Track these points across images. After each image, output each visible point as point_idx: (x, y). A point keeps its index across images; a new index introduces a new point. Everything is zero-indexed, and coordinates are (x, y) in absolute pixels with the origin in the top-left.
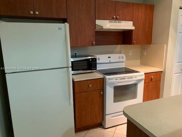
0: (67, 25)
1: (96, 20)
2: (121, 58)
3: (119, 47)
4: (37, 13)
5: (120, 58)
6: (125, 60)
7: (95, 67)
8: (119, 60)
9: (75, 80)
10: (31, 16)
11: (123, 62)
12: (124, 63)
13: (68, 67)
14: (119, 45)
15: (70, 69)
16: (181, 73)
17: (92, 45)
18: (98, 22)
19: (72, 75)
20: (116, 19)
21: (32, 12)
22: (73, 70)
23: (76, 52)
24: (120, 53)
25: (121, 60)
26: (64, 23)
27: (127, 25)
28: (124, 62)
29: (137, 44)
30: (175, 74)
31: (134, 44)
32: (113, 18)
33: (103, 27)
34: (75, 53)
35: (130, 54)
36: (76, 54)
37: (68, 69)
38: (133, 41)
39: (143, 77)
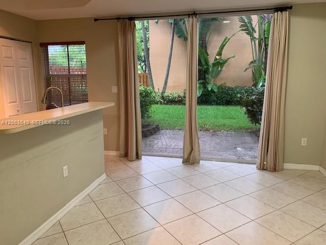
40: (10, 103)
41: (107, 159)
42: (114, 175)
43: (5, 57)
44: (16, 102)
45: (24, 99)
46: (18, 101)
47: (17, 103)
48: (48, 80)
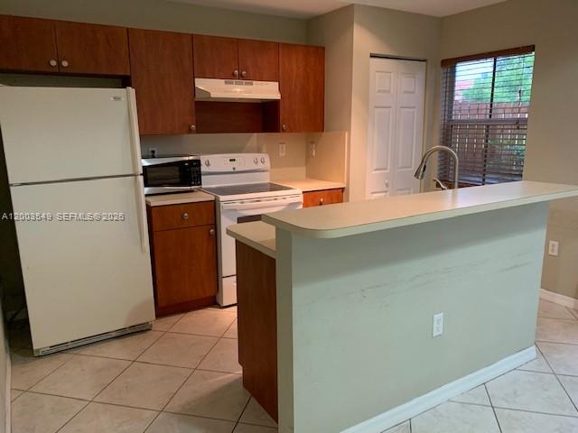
0: (132, 91)
1: (196, 79)
2: (259, 160)
3: (255, 138)
4: (65, 64)
5: (256, 163)
6: (269, 165)
7: (198, 181)
8: (255, 167)
9: (152, 205)
10: (51, 70)
11: (264, 171)
12: (267, 174)
13: (135, 175)
14: (255, 134)
15: (141, 179)
16: (386, 192)
17: (190, 131)
18: (201, 84)
19: (146, 195)
20: (241, 77)
21: (53, 63)
22: (146, 185)
23: (154, 149)
24: (259, 151)
25: (260, 166)
26: (124, 86)
27: (267, 90)
28: (267, 171)
29: (291, 131)
30: (373, 193)
31: (284, 131)
32: (233, 75)
33: (209, 93)
34: (150, 149)
35: (282, 154)
36: (153, 152)
37: (136, 179)
38: (281, 123)
39: (301, 199)
40: (376, 170)
41: (545, 311)
42: (557, 356)
43: (379, 91)
44: (386, 169)
45: (400, 165)
46: (389, 167)
47: (388, 171)
48: (448, 131)
